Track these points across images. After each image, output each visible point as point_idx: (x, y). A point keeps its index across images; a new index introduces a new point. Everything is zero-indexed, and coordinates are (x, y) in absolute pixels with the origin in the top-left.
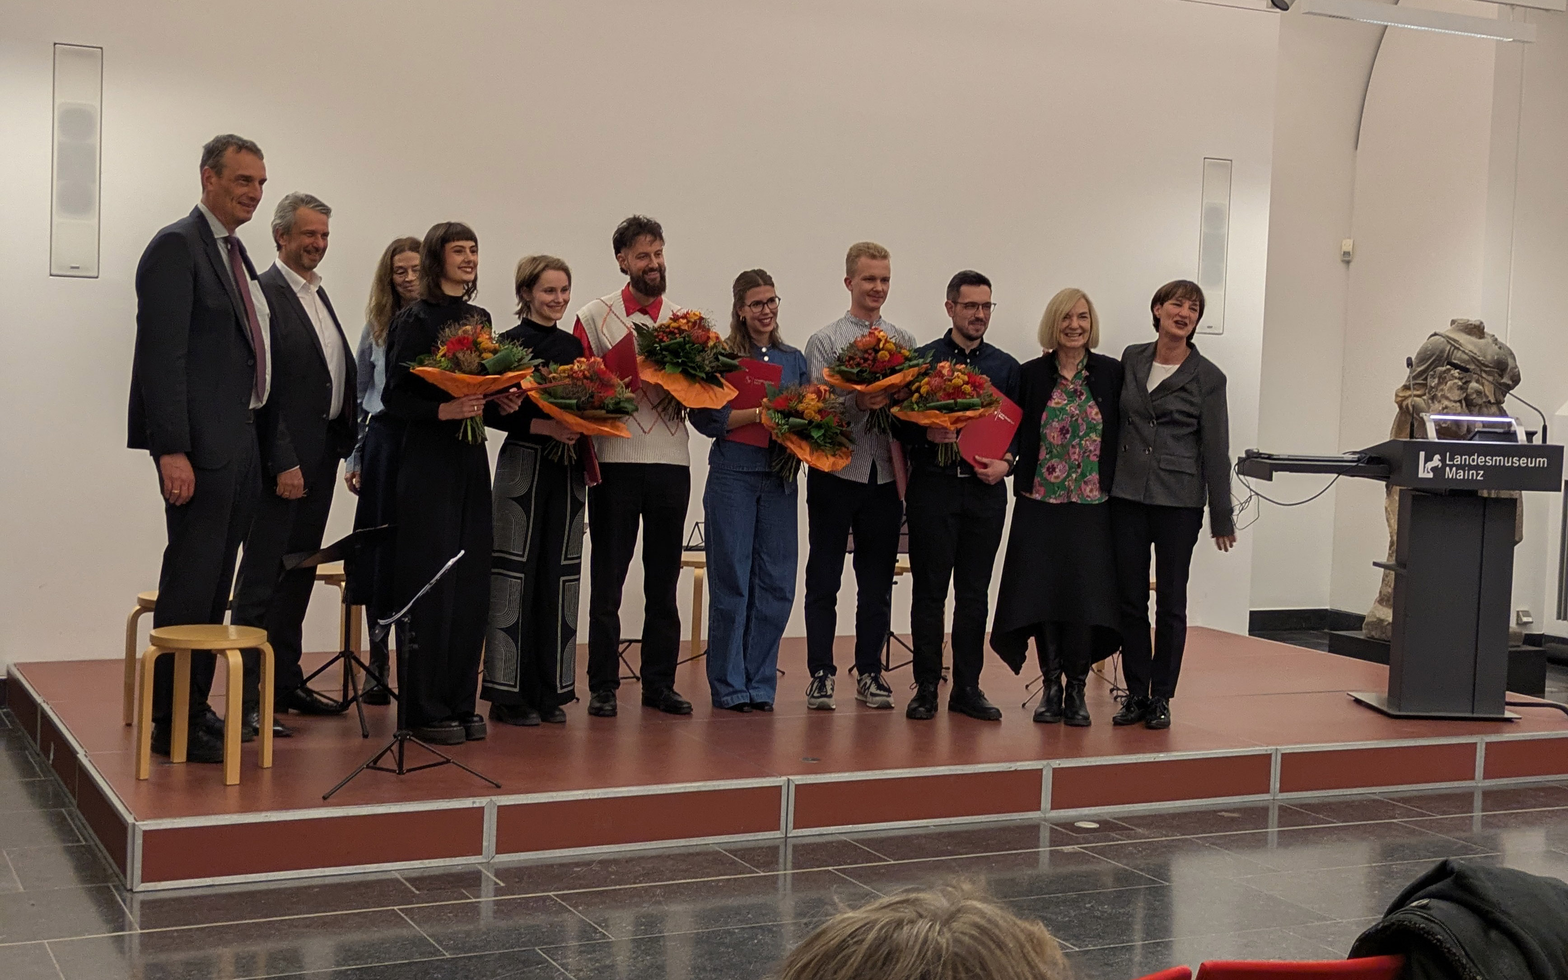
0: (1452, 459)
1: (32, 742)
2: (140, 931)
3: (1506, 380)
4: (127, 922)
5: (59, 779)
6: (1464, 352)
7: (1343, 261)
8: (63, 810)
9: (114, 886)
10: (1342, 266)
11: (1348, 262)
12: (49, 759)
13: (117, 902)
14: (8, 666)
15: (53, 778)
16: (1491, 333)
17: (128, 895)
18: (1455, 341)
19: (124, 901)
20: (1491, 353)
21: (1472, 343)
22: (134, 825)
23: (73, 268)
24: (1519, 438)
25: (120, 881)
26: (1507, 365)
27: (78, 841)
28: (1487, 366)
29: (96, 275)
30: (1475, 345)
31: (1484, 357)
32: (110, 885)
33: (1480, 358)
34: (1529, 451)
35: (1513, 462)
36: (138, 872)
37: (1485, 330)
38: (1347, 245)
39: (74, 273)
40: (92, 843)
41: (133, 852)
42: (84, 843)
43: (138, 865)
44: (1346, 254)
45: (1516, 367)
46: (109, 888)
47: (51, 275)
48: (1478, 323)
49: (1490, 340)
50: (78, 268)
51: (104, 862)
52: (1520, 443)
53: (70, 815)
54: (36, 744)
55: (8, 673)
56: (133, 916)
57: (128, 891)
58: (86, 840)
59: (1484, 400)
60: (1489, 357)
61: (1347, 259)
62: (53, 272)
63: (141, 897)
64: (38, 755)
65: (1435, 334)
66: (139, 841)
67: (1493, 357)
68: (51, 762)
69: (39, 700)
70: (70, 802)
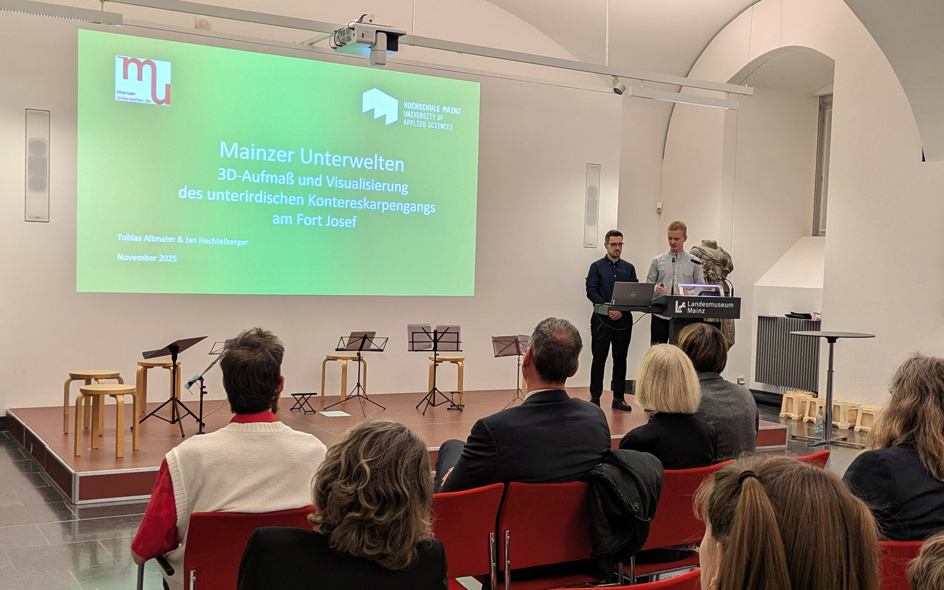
0: (690, 304)
1: (21, 445)
2: (79, 520)
3: (727, 269)
4: (73, 516)
5: (36, 460)
6: (707, 255)
7: (657, 212)
8: (39, 473)
9: (66, 502)
10: (657, 215)
11: (660, 213)
12: (30, 451)
13: (68, 509)
14: (7, 410)
15: (32, 460)
16: (720, 246)
17: (73, 506)
18: (703, 250)
19: (71, 508)
20: (720, 256)
21: (710, 251)
22: (75, 474)
23: (36, 217)
24: (721, 294)
25: (69, 500)
26: (727, 261)
27: (47, 485)
28: (718, 262)
29: (47, 220)
30: (713, 252)
31: (717, 258)
32: (64, 502)
33: (715, 258)
34: (726, 300)
35: (718, 305)
36: (77, 496)
37: (717, 245)
38: (659, 205)
39: (37, 220)
40: (53, 486)
41: (75, 487)
42: (50, 486)
43: (77, 492)
44: (659, 209)
45: (731, 262)
46: (63, 503)
47: (26, 221)
48: (714, 242)
49: (719, 250)
50: (39, 217)
51: (60, 493)
52: (721, 297)
53: (42, 475)
54: (23, 445)
55: (7, 413)
56: (75, 514)
57: (72, 504)
58: (51, 485)
59: (716, 278)
60: (719, 258)
61: (659, 211)
62: (27, 219)
63: (79, 507)
64: (24, 450)
65: (694, 247)
66: (78, 482)
67: (721, 257)
68: (31, 452)
69: (24, 424)
70: (42, 469)
